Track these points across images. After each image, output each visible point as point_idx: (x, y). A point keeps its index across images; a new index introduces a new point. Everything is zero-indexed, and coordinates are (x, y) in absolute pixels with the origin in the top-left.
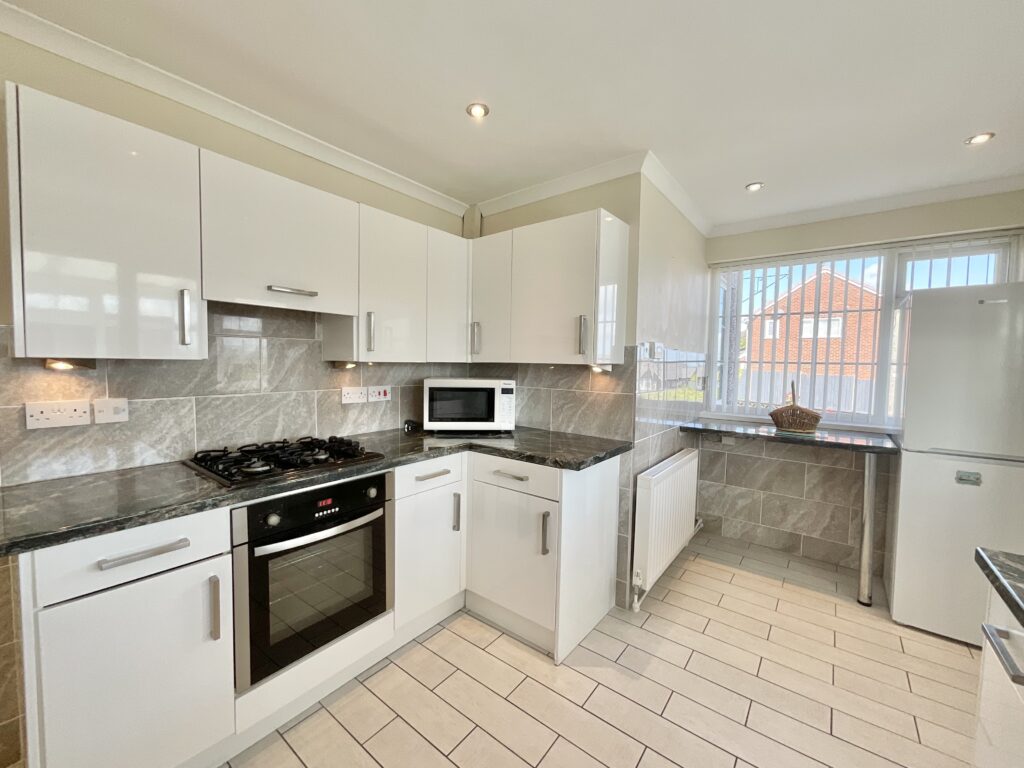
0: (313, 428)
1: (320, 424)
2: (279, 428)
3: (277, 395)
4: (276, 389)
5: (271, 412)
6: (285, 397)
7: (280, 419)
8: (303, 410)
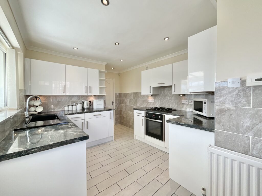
0: (176, 107)
1: (177, 107)
2: (171, 106)
3: (170, 100)
4: (170, 99)
5: (169, 103)
6: (171, 101)
7: (171, 105)
8: (175, 104)
